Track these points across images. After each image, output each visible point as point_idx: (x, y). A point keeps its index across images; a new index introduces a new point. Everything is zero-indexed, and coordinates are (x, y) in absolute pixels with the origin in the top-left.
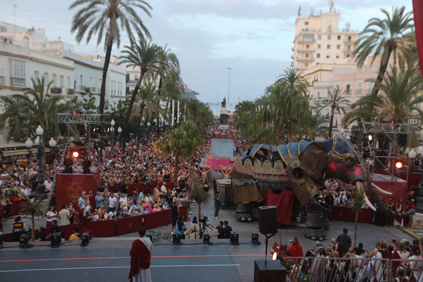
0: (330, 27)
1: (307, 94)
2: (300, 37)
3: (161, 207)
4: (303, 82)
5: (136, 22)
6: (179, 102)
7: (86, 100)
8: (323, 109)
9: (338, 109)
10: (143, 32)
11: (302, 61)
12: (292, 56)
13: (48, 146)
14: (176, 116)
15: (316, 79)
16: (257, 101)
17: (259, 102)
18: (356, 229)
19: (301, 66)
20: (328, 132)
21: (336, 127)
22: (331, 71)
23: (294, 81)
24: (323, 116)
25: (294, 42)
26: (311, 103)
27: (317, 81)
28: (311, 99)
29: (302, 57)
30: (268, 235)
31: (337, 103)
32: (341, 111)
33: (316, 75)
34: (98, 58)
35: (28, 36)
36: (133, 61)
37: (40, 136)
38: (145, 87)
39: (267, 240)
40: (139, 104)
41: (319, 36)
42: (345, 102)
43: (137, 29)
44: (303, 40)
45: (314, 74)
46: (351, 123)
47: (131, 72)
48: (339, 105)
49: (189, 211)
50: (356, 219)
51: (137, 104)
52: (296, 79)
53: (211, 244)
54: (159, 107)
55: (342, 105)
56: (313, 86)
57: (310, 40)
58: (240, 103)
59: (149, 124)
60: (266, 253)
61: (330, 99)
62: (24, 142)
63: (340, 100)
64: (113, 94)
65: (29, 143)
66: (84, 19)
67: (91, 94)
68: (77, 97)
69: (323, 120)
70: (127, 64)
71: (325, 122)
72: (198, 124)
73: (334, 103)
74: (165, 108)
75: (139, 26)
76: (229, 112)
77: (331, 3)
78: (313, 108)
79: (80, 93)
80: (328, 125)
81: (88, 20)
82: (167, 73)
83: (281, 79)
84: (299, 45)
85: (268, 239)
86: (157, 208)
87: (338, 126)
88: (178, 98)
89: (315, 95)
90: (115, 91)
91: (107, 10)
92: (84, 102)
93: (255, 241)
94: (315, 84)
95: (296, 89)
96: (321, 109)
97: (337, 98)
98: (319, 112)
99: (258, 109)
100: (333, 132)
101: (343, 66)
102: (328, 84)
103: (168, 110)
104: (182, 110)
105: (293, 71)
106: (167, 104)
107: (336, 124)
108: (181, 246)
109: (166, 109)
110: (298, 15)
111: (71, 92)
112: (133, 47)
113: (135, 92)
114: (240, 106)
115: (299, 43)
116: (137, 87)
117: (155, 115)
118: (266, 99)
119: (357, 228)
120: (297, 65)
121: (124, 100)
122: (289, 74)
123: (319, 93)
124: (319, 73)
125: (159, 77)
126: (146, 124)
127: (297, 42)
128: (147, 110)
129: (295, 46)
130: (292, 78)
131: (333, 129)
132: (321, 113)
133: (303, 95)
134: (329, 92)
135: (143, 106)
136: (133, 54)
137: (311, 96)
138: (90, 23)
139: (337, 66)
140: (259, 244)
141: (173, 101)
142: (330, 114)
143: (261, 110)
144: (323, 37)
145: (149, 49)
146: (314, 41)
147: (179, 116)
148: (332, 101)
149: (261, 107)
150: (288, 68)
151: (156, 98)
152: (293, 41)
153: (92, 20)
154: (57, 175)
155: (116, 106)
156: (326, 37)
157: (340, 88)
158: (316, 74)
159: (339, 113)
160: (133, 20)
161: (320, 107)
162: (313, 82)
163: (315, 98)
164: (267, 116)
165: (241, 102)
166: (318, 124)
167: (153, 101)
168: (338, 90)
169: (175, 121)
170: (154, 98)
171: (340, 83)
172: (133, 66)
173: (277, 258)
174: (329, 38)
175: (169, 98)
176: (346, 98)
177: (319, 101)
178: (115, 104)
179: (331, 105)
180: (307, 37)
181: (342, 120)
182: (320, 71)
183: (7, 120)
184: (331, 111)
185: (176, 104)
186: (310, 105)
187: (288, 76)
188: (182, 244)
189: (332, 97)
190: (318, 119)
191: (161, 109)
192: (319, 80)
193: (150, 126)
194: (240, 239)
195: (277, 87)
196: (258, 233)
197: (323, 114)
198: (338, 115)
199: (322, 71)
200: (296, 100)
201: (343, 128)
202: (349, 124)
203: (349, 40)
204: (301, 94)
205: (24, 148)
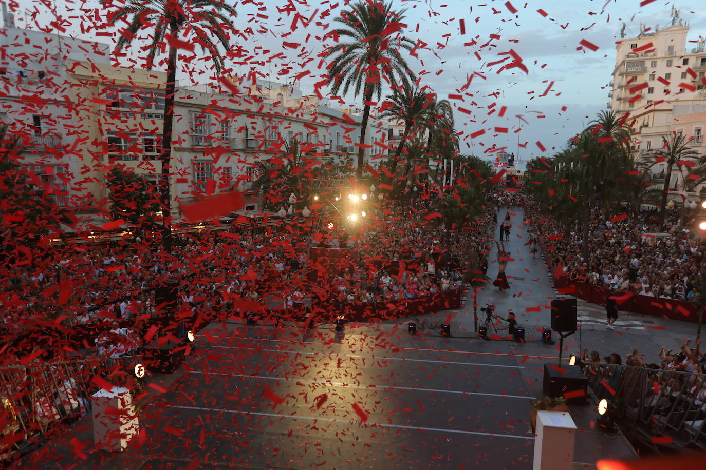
0: (671, 49)
1: (631, 145)
2: (623, 66)
3: (428, 290)
4: (625, 129)
5: (399, 66)
6: (452, 161)
7: (342, 162)
8: (655, 165)
9: (679, 166)
10: (408, 78)
11: (625, 100)
12: (609, 94)
13: (301, 215)
14: (448, 178)
15: (646, 123)
16: (556, 156)
17: (559, 158)
18: (699, 332)
19: (625, 107)
20: (661, 197)
21: (675, 189)
22: (671, 110)
23: (611, 128)
24: (654, 175)
25: (613, 74)
26: (637, 157)
27: (647, 126)
28: (637, 152)
29: (625, 94)
30: (564, 333)
31: (677, 156)
32: (684, 168)
33: (647, 118)
34: (357, 112)
35: (282, 93)
36: (397, 114)
37: (293, 205)
38: (411, 144)
39: (561, 340)
40: (403, 166)
41: (652, 62)
42: (691, 155)
43: (401, 74)
44: (627, 71)
45: (642, 118)
46: (699, 184)
47: (394, 126)
48: (681, 159)
49: (463, 296)
50: (700, 319)
51: (401, 165)
52: (614, 125)
53: (488, 339)
54: (427, 167)
55: (685, 159)
56: (640, 133)
57: (638, 69)
58: (533, 160)
59: (415, 189)
60: (560, 356)
61: (666, 150)
62: (278, 211)
63: (682, 152)
64: (374, 154)
65: (282, 212)
66: (340, 68)
67: (349, 155)
68: (332, 159)
69: (655, 180)
70: (389, 117)
71: (658, 183)
72: (477, 188)
73: (673, 157)
74: (435, 169)
75: (403, 70)
76: (519, 172)
77: (674, 12)
78: (639, 164)
79: (337, 154)
80: (662, 187)
81: (344, 69)
82: (437, 125)
83: (591, 126)
84: (620, 77)
85: (564, 339)
86: (423, 291)
87: (678, 188)
88: (452, 156)
89: (644, 146)
90: (376, 150)
91: (365, 54)
92: (340, 165)
93: (547, 340)
94: (644, 131)
95: (614, 139)
96: (651, 166)
97: (678, 149)
98: (648, 169)
99: (558, 167)
100: (669, 197)
101: (690, 103)
102: (665, 130)
103: (439, 172)
104: (457, 172)
105: (611, 115)
106: (438, 165)
107: (676, 186)
108: (451, 339)
109: (437, 170)
110: (620, 36)
111: (327, 153)
112: (396, 96)
113: (399, 151)
114: (534, 165)
115: (621, 75)
116: (402, 145)
117: (423, 177)
118: (571, 154)
119: (701, 332)
120: (616, 105)
121: (386, 160)
122: (604, 118)
123: (649, 143)
124: (651, 114)
125: (427, 131)
126: (412, 189)
127: (617, 74)
128: (413, 171)
129: (614, 80)
130: (608, 123)
131: (669, 192)
132: (652, 171)
133: (625, 146)
134: (665, 141)
135: (408, 167)
136: (397, 104)
137: (636, 148)
138: (346, 72)
139: (680, 103)
140: (552, 343)
141: (445, 160)
142: (666, 172)
143: (562, 169)
144: (659, 62)
145: (415, 97)
146: (644, 71)
147: (452, 178)
148: (669, 154)
149: (562, 165)
150: (602, 111)
151: (425, 157)
152: (612, 72)
153: (350, 68)
154: (311, 249)
155: (377, 167)
156: (665, 61)
157: (683, 135)
158: (646, 116)
159: (680, 170)
160: (397, 64)
161: (651, 162)
162: (641, 128)
163: (643, 150)
164: (570, 177)
165: (535, 159)
166: (646, 187)
167: (421, 161)
168: (679, 138)
169: (448, 184)
170: (422, 157)
171: (683, 128)
172: (396, 120)
173: (576, 363)
174: (669, 64)
175: (440, 157)
176: (693, 149)
177: (649, 155)
178: (376, 165)
179: (667, 159)
180: (633, 66)
181: (684, 180)
182: (652, 113)
183: (261, 187)
184: (668, 168)
185: (449, 163)
186: (635, 159)
187: (602, 122)
188: (452, 337)
189: (669, 148)
190: (647, 180)
191: (430, 170)
192: (650, 125)
193: (416, 192)
194: (526, 334)
195: (586, 137)
196: (551, 329)
197: (654, 172)
198: (679, 173)
199: (656, 112)
200: (612, 154)
201: (686, 191)
202: (696, 185)
203: (701, 65)
204: (622, 146)
205: (278, 218)
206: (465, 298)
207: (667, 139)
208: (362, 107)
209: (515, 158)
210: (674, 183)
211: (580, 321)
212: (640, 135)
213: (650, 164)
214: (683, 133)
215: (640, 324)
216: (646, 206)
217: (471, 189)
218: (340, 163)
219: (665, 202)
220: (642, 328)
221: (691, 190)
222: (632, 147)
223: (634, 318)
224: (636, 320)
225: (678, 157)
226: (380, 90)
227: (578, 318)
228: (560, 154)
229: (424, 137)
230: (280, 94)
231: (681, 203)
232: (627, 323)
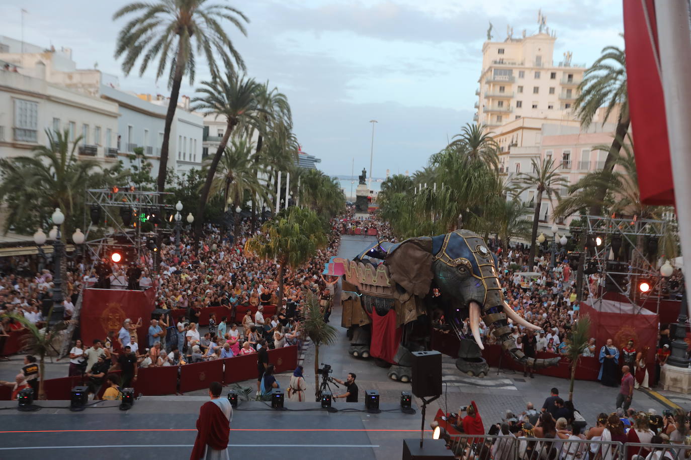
0: (539, 59)
1: (500, 166)
2: (489, 73)
3: (255, 346)
4: (493, 147)
5: (221, 43)
6: (288, 174)
7: (136, 168)
8: (524, 192)
9: (549, 193)
10: (233, 60)
11: (492, 113)
12: (476, 103)
13: (70, 242)
14: (283, 197)
15: (514, 142)
16: (418, 175)
17: (420, 177)
18: (572, 391)
19: (491, 120)
20: (531, 230)
21: (545, 222)
22: (540, 129)
23: (478, 145)
24: (524, 204)
25: (480, 81)
26: (506, 182)
27: (516, 145)
28: (505, 175)
29: (493, 106)
30: (427, 398)
31: (547, 182)
32: (553, 196)
33: (515, 137)
34: (158, 99)
35: (45, 61)
36: (216, 107)
37: (58, 225)
38: (234, 149)
39: (424, 407)
40: (222, 177)
41: (520, 72)
42: (561, 182)
43: (224, 54)
44: (494, 78)
45: (511, 135)
46: (569, 215)
47: (212, 123)
48: (551, 186)
49: (301, 354)
50: (573, 375)
51: (220, 176)
52: (481, 141)
53: (334, 410)
54: (255, 182)
55: (555, 187)
56: (508, 153)
57: (505, 78)
58: (388, 178)
59: (238, 209)
60: (423, 428)
61: (535, 176)
62: (32, 234)
63: (551, 178)
64: (182, 159)
65: (40, 236)
66: (136, 36)
67: (145, 158)
68: (121, 162)
69: (524, 210)
70: (205, 110)
71: (527, 212)
72: (319, 212)
73: (542, 183)
74: (265, 183)
75: (226, 49)
76: (372, 192)
77: (541, 19)
78: (507, 189)
79: (128, 156)
80: (532, 218)
81: (143, 37)
82: (271, 127)
83: (454, 142)
84: (487, 86)
85: (427, 405)
86: (248, 348)
87: (548, 220)
88: (287, 168)
89: (513, 169)
90: (184, 154)
91: (174, 22)
92: (133, 171)
93: (406, 406)
94: (513, 151)
95: (481, 158)
96: (521, 192)
97: (547, 175)
98: (517, 196)
99: (418, 189)
100: (539, 230)
101: (558, 123)
102: (533, 151)
103: (271, 188)
104: (293, 188)
105: (477, 129)
106: (270, 178)
107: (546, 217)
108: (284, 413)
109: (268, 186)
110: (487, 37)
111: (112, 153)
112: (215, 82)
113: (218, 156)
114: (390, 184)
115: (488, 82)
116: (221, 149)
117: (250, 195)
118: (433, 173)
119: (574, 389)
120: (483, 118)
121: (199, 168)
122: (470, 133)
123: (518, 165)
124: (520, 132)
125: (256, 133)
126: (234, 208)
127: (484, 81)
128: (236, 186)
129: (481, 88)
130: (475, 139)
131: (540, 224)
132: (521, 198)
133: (493, 167)
134: (534, 164)
135: (229, 179)
136: (216, 94)
137: (505, 171)
138: (145, 42)
139: (549, 122)
140: (412, 412)
141: (280, 173)
142: (536, 201)
143: (423, 192)
144: (527, 73)
145: (241, 87)
146: (512, 81)
147: (288, 197)
148: (539, 180)
149: (423, 186)
150: (468, 124)
151: (252, 167)
152: (478, 78)
153: (150, 39)
154: (84, 291)
155: (186, 178)
156: (533, 74)
157: (553, 159)
158: (515, 134)
159: (550, 199)
160: (217, 40)
161: (520, 188)
162: (509, 147)
163: (512, 174)
164: (431, 202)
165: (392, 177)
166: (516, 216)
167: (247, 173)
168: (548, 162)
169: (283, 205)
170: (249, 166)
171: (553, 151)
172: (215, 115)
173: (441, 436)
174: (537, 75)
175: (272, 168)
176: (563, 176)
177: (518, 179)
178: (184, 175)
179: (537, 186)
180: (500, 74)
181: (554, 211)
182: (521, 130)
183: (6, 197)
184: (538, 196)
185: (284, 178)
186: (503, 184)
187: (467, 136)
188: (286, 410)
189: (538, 172)
190: (516, 208)
191: (259, 185)
192: (519, 145)
193: (240, 213)
194: (381, 402)
195: (450, 154)
196: (411, 394)
197: (523, 200)
198: (549, 202)
199: (524, 130)
200: (479, 176)
201: (557, 224)
202: (566, 217)
203: (569, 81)
204: (490, 167)
205: (32, 244)
206: (303, 357)
207: (536, 162)
208: (168, 94)
209: (367, 175)
210: (544, 214)
211: (445, 382)
212: (509, 156)
213: (519, 190)
214: (552, 157)
215: (511, 383)
216: (515, 241)
217: (313, 214)
218: (132, 169)
219: (535, 236)
220: (514, 388)
221: (561, 223)
222: (501, 169)
223: (504, 376)
224: (507, 378)
225: (547, 184)
226: (193, 73)
227: (443, 379)
228: (421, 173)
229: (252, 140)
230: (41, 63)
231: (552, 237)
232: (498, 382)
